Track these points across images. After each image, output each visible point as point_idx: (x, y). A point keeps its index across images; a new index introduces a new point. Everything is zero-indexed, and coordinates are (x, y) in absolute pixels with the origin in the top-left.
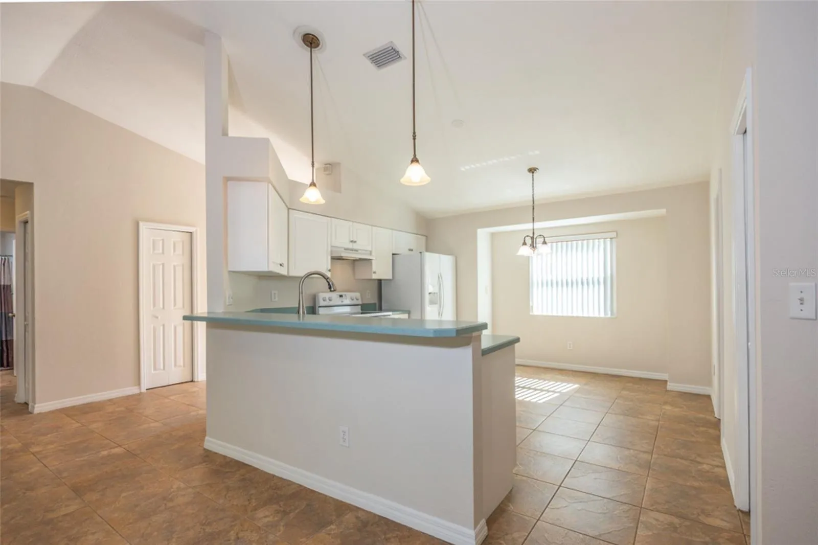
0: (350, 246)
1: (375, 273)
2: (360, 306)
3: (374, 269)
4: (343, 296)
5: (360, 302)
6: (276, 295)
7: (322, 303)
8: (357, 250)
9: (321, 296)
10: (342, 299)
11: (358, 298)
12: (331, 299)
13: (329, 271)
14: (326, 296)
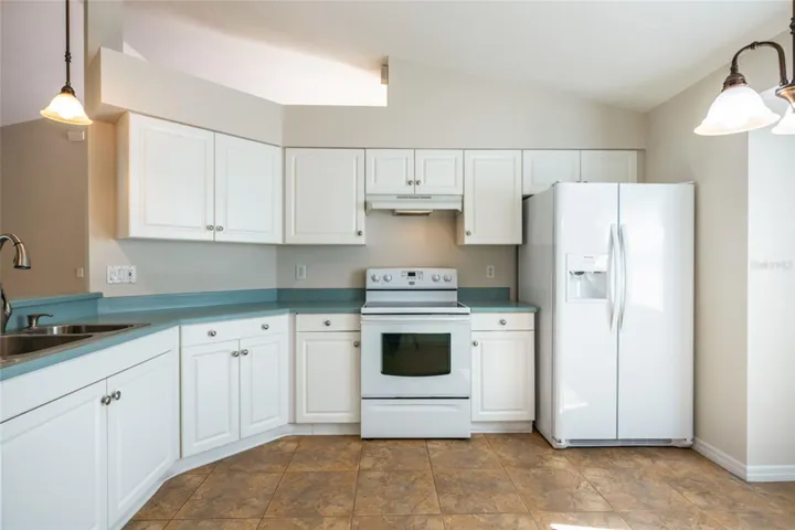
1: (468, 234)
2: (456, 292)
3: (467, 227)
4: (416, 274)
5: (455, 284)
6: (305, 270)
7: (370, 285)
8: (428, 197)
9: (370, 273)
10: (411, 279)
11: (450, 277)
12: (389, 278)
13: (359, 233)
14: (379, 274)
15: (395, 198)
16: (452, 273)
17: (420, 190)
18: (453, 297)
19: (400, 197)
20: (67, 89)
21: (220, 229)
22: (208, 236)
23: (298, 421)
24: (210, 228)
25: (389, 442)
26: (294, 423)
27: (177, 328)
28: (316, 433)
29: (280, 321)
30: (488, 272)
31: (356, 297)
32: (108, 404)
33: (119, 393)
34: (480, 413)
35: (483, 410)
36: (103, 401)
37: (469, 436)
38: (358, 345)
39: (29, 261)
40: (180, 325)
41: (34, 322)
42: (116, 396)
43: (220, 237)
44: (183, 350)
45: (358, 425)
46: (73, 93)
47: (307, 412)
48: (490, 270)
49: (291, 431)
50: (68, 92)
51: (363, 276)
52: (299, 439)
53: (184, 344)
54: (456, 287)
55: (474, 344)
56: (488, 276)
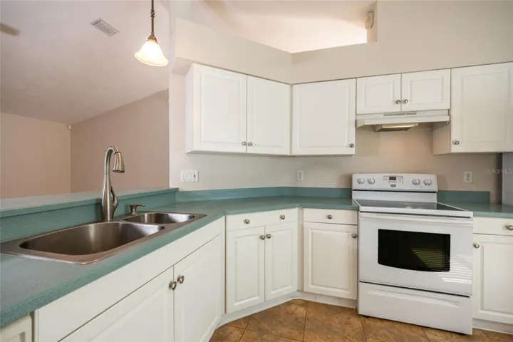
0: (397, 108)
1: (457, 143)
2: (436, 194)
3: (454, 137)
4: (397, 178)
5: (434, 187)
6: (303, 174)
7: (355, 185)
8: (414, 113)
9: (355, 177)
10: (392, 182)
11: (430, 181)
12: (372, 181)
13: (351, 146)
14: (363, 177)
15: (382, 116)
16: (432, 178)
17: (405, 108)
18: (433, 199)
19: (386, 114)
20: (152, 37)
21: (251, 144)
22: (242, 149)
23: (305, 290)
24: (245, 144)
25: (385, 323)
26: (301, 291)
27: (224, 217)
28: (317, 301)
29: (292, 213)
30: (465, 177)
31: (343, 197)
32: (173, 289)
33: (183, 277)
34: (480, 311)
35: (482, 308)
36: (170, 286)
37: (471, 333)
38: (356, 236)
39: (123, 166)
40: (225, 214)
41: (134, 210)
42: (181, 279)
43: (250, 150)
44: (228, 234)
45: (356, 302)
46: (155, 39)
47: (312, 284)
48: (468, 175)
49: (299, 296)
50: (153, 39)
51: (349, 179)
52: (306, 304)
53: (228, 229)
54: (436, 190)
55: (475, 246)
56: (465, 181)
